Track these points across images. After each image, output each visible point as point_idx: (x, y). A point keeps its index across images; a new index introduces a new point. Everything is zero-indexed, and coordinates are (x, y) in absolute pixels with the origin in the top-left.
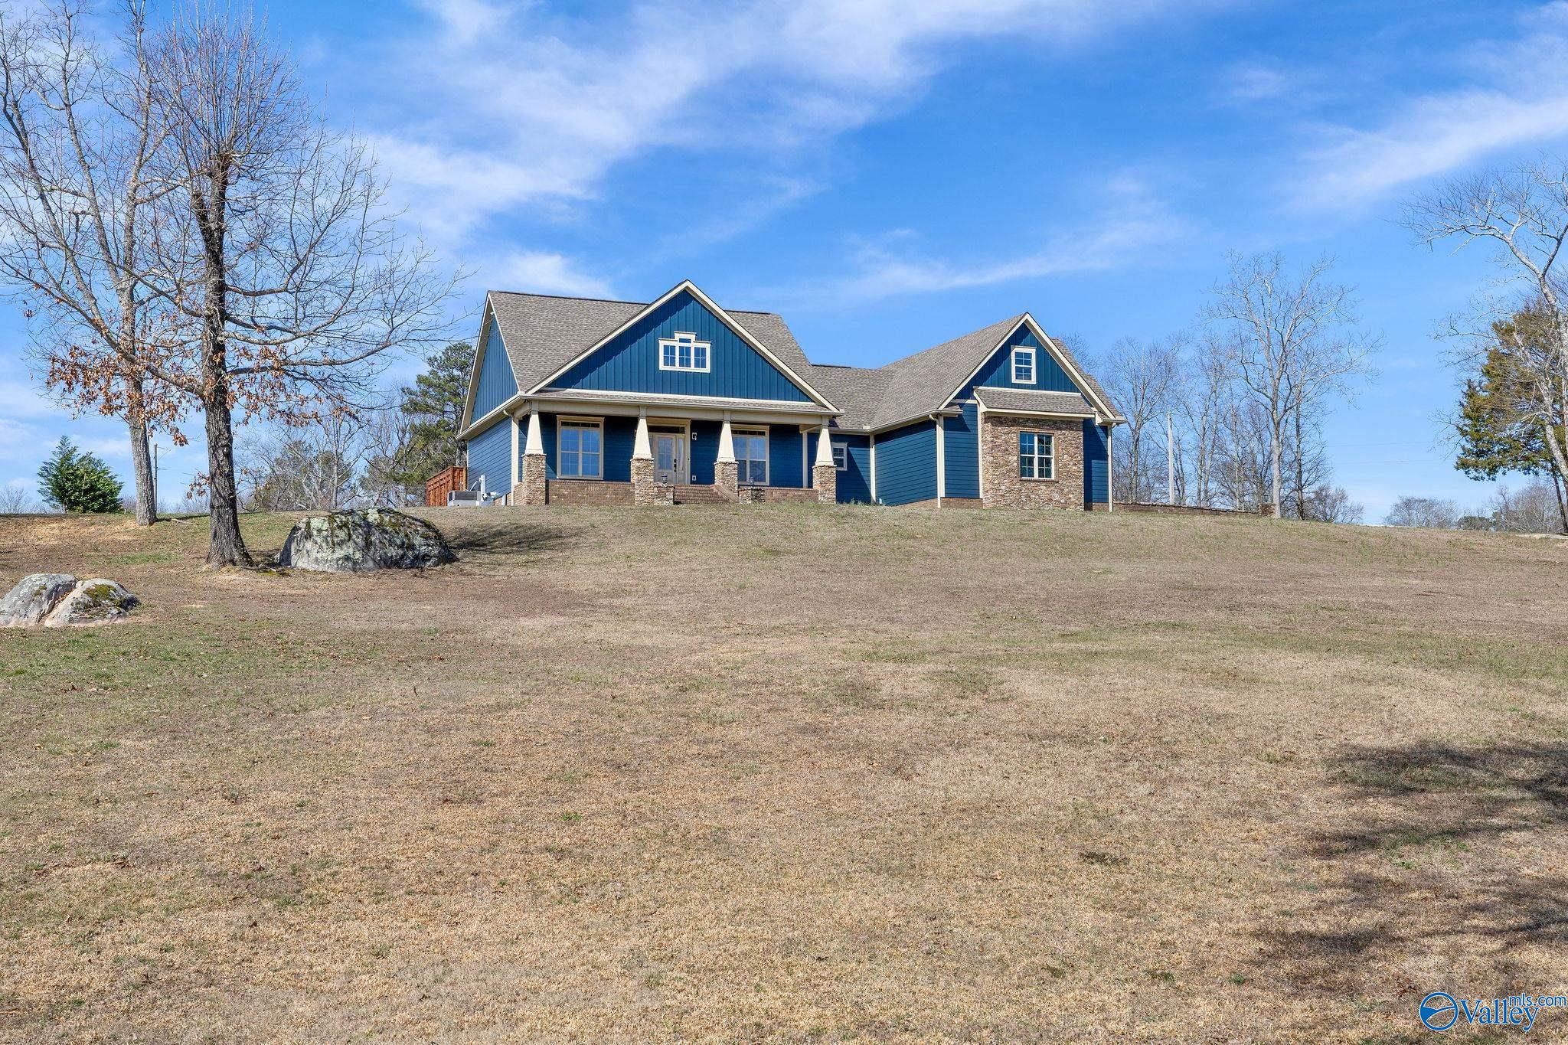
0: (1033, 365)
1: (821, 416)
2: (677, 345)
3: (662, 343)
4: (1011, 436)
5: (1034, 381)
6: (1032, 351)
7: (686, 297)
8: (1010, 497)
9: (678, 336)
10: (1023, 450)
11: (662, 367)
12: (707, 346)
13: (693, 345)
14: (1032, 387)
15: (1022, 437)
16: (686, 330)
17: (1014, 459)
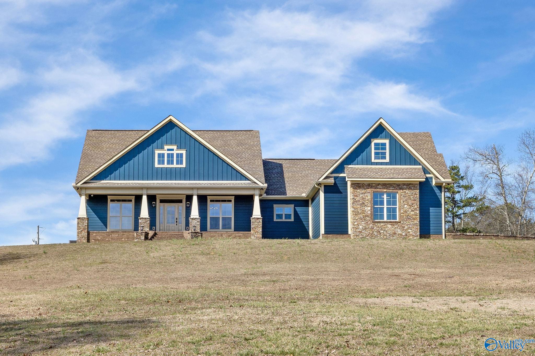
0: (387, 151)
1: (254, 189)
2: (166, 152)
3: (157, 152)
4: (368, 195)
5: (387, 160)
6: (387, 142)
7: (170, 125)
8: (365, 233)
9: (166, 147)
10: (375, 203)
11: (157, 165)
12: (184, 152)
13: (175, 152)
14: (386, 164)
15: (375, 195)
16: (171, 144)
17: (368, 209)
